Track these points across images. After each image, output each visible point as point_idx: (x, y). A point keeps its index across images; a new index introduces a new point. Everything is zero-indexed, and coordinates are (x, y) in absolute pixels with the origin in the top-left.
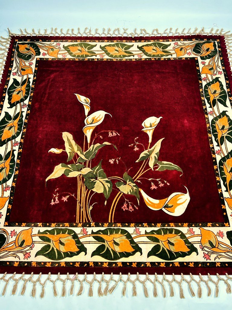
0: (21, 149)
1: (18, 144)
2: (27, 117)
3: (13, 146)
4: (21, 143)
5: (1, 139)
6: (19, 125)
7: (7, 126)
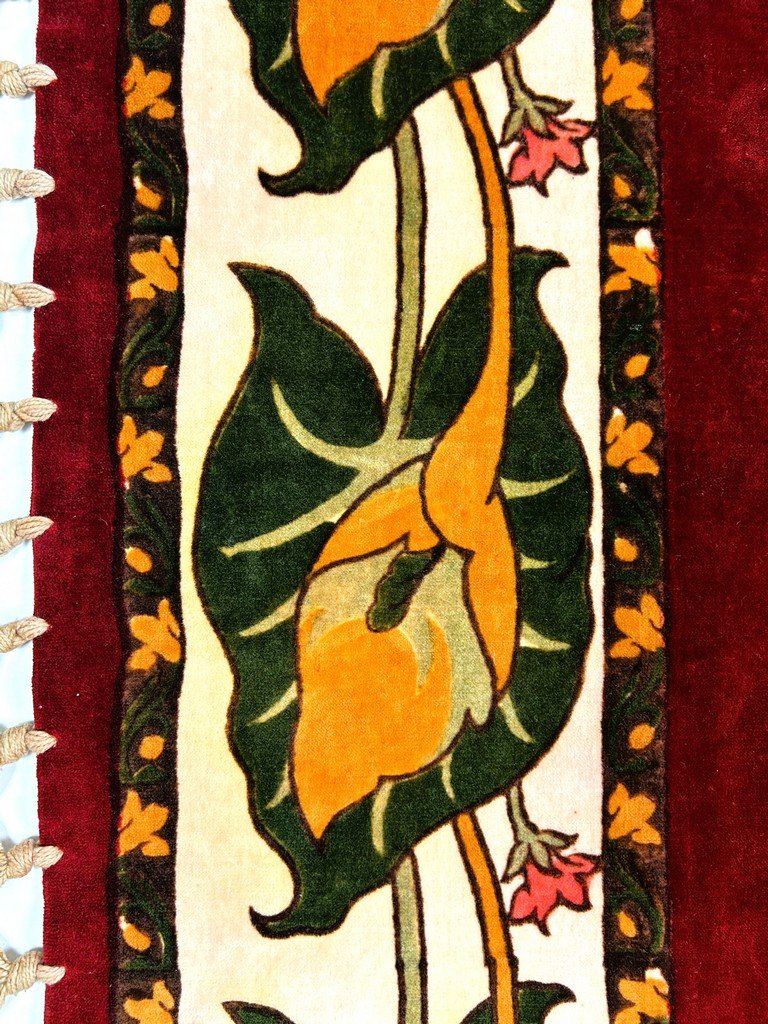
0: (654, 974)
1: (581, 879)
2: (637, 366)
3: (507, 920)
4: (616, 856)
5: (292, 800)
6: (522, 520)
7: (330, 552)
